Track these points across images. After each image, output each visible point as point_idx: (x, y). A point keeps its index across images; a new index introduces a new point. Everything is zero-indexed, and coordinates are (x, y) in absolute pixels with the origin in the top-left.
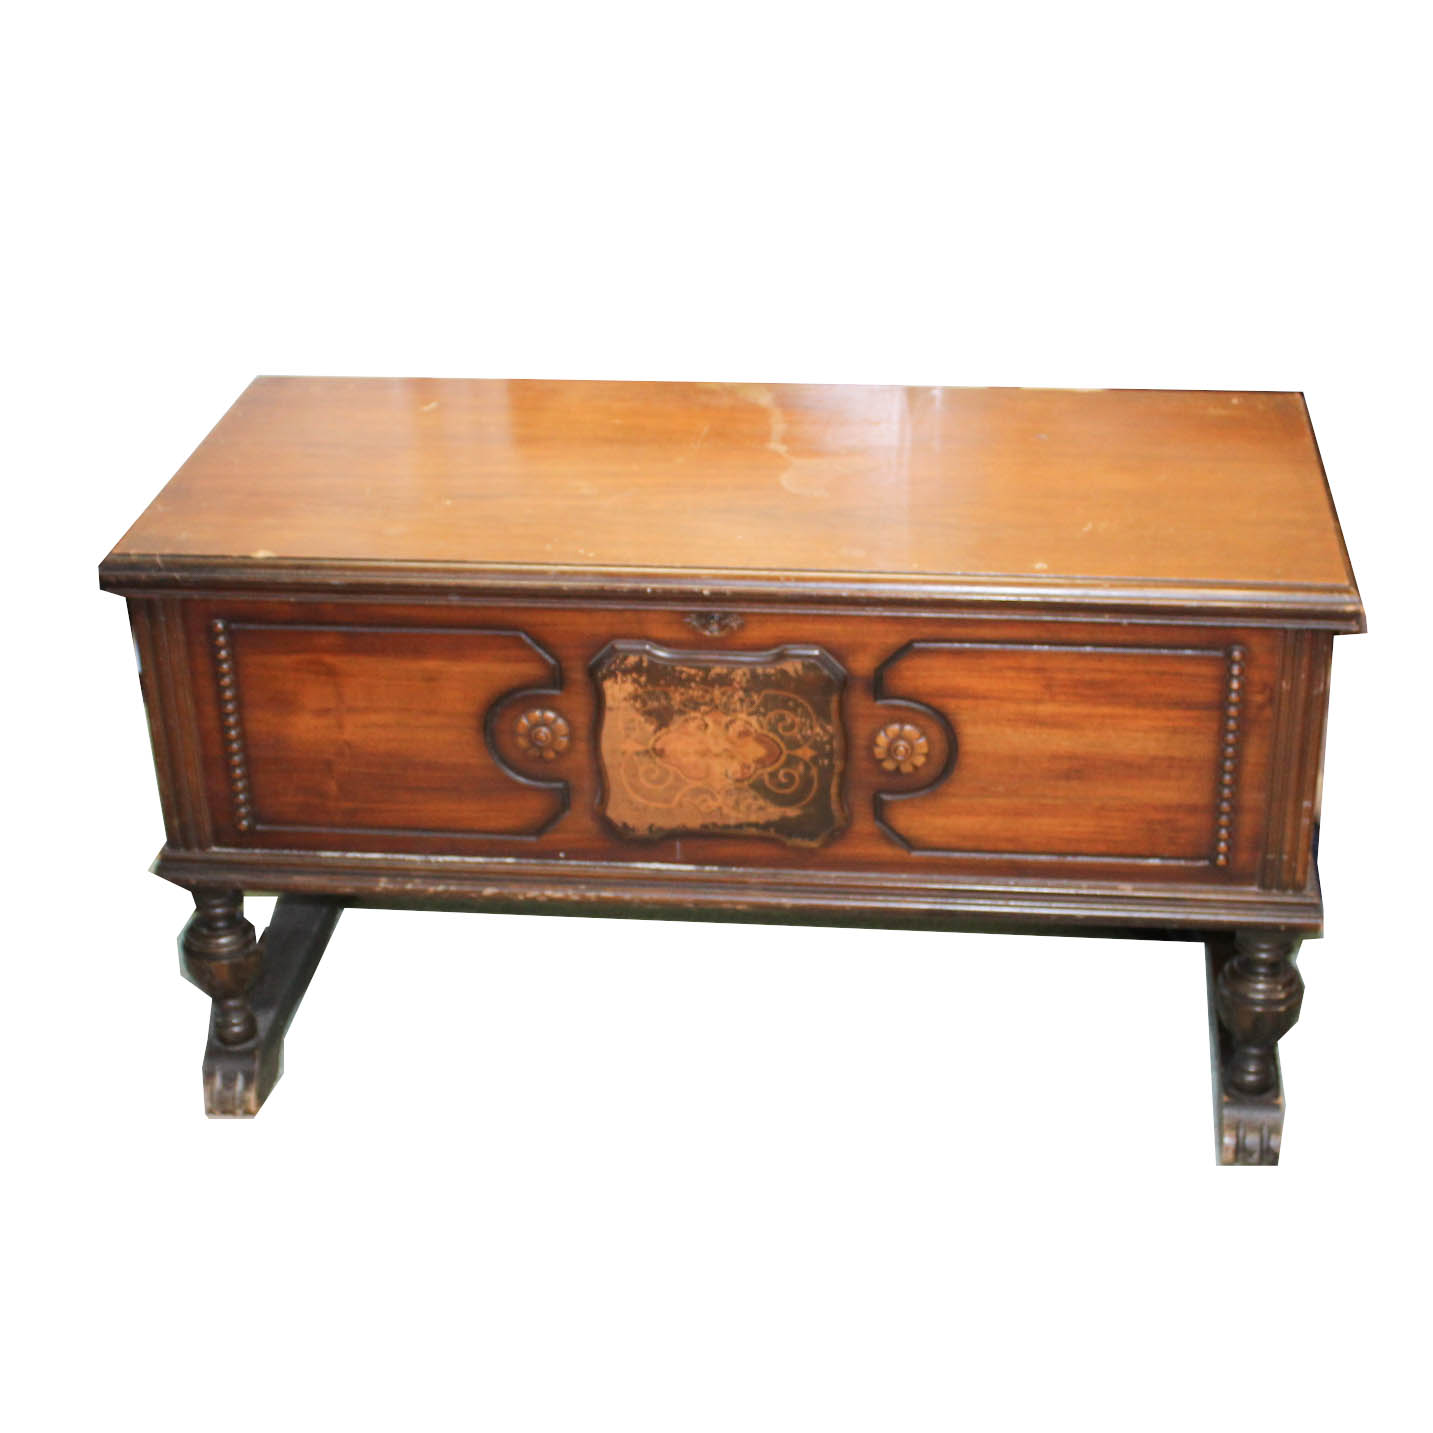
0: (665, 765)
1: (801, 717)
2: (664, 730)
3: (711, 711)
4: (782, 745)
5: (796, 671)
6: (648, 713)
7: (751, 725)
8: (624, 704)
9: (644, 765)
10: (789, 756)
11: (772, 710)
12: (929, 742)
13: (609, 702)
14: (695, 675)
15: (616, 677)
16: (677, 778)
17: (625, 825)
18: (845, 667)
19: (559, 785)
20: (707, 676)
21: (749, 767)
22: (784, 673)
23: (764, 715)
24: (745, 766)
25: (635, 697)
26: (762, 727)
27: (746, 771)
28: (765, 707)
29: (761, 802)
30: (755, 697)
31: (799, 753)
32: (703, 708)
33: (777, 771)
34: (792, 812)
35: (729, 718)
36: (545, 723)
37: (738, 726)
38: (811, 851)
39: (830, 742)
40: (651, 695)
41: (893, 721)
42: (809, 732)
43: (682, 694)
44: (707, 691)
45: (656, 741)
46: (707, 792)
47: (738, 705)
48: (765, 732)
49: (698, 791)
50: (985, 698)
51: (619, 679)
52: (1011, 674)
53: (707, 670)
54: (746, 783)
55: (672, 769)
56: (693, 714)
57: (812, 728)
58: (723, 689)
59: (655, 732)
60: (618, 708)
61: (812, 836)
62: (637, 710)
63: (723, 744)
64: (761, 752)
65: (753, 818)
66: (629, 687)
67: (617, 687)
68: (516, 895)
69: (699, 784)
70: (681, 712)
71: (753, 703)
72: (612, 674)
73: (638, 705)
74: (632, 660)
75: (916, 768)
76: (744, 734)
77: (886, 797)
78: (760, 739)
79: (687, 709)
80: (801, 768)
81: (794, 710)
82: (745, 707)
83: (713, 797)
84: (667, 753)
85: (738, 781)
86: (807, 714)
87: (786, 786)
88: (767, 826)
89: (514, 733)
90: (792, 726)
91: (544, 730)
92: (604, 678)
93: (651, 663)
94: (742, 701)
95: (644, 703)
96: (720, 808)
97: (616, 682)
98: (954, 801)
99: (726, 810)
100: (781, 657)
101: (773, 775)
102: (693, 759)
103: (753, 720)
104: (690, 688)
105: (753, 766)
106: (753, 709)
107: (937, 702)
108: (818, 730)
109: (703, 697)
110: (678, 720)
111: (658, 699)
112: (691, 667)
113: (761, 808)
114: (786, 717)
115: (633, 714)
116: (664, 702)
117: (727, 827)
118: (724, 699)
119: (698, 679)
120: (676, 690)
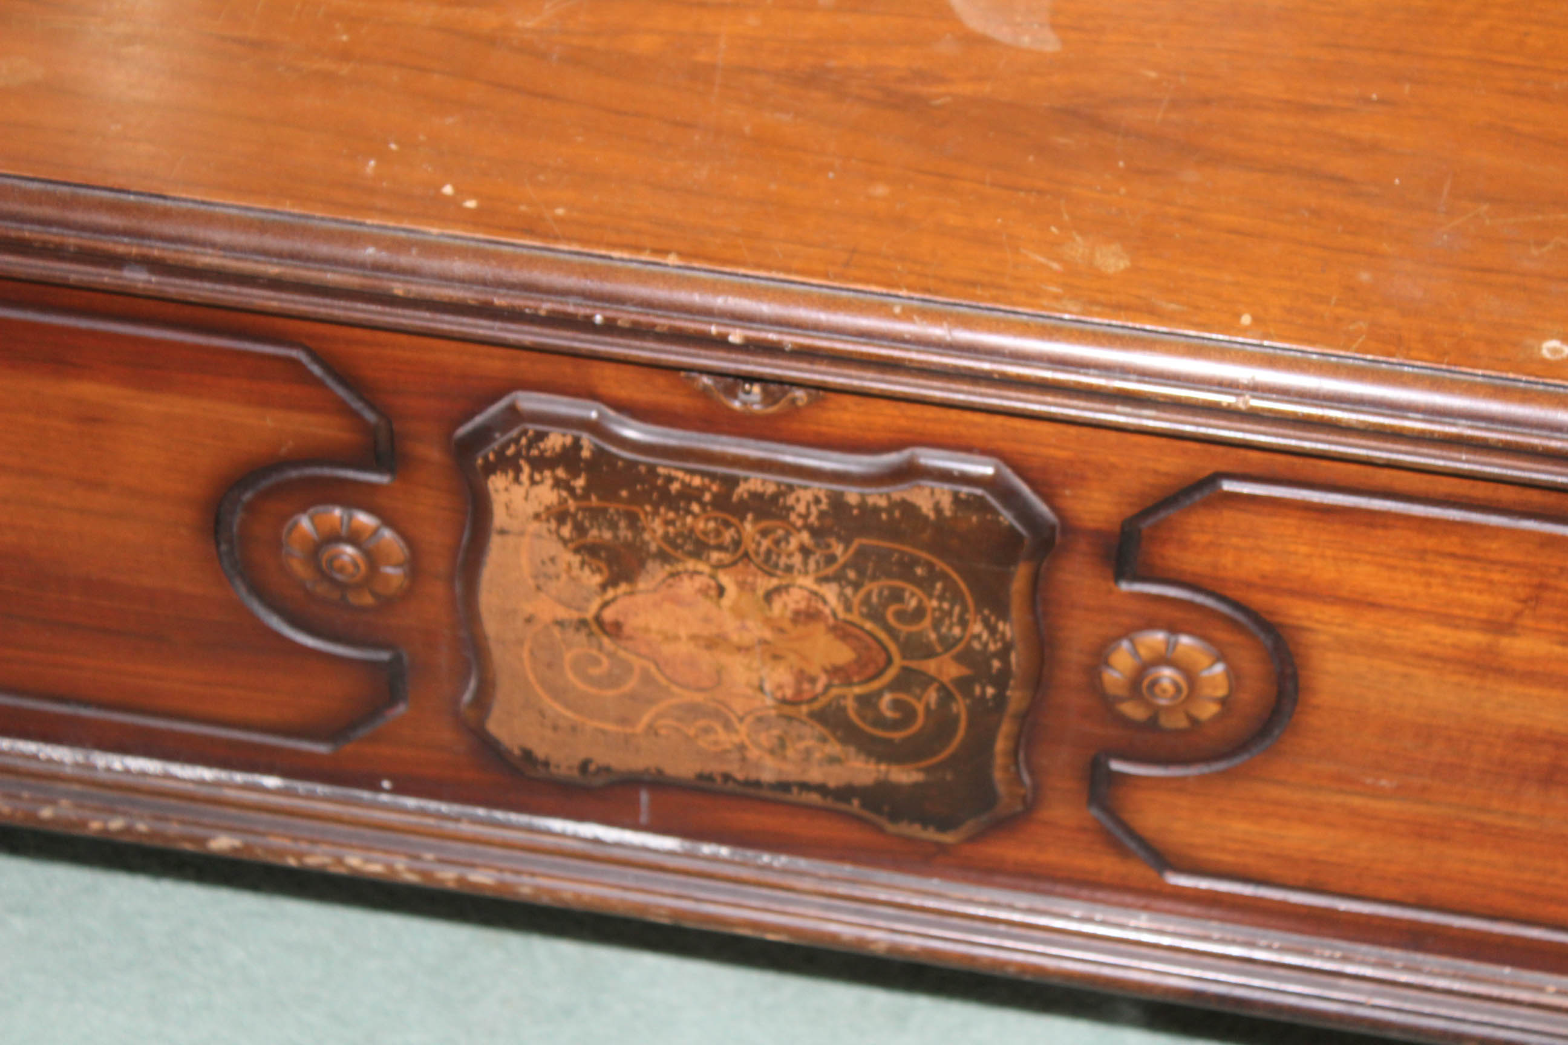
0: (622, 653)
1: (941, 598)
2: (623, 587)
3: (734, 563)
4: (893, 648)
5: (938, 509)
6: (590, 551)
7: (825, 602)
8: (534, 526)
9: (578, 646)
10: (905, 669)
11: (874, 578)
12: (1234, 675)
13: (500, 517)
14: (702, 490)
15: (518, 470)
16: (647, 679)
17: (528, 755)
18: (1054, 508)
19: (384, 656)
20: (729, 496)
21: (813, 680)
22: (909, 509)
23: (857, 586)
24: (802, 676)
25: (562, 517)
26: (848, 608)
27: (806, 686)
28: (861, 573)
29: (834, 748)
30: (838, 549)
31: (931, 666)
32: (715, 556)
33: (879, 693)
34: (904, 776)
35: (774, 582)
36: (354, 538)
37: (795, 599)
38: (942, 848)
39: (1004, 654)
40: (596, 514)
41: (1151, 624)
42: (957, 631)
43: (668, 523)
44: (727, 524)
45: (605, 605)
46: (717, 715)
47: (797, 560)
48: (854, 617)
49: (693, 710)
50: (1375, 606)
51: (524, 477)
52: (1448, 566)
53: (732, 482)
54: (804, 709)
55: (637, 663)
56: (691, 564)
57: (963, 623)
58: (764, 524)
59: (604, 587)
60: (522, 534)
61: (944, 825)
62: (565, 542)
63: (756, 630)
64: (843, 654)
65: (815, 775)
66: (547, 494)
67: (518, 492)
68: (283, 853)
69: (699, 698)
70: (663, 557)
71: (831, 559)
72: (506, 464)
73: (566, 531)
74: (556, 440)
75: (1194, 721)
76: (807, 616)
77: (1116, 766)
78: (842, 631)
79: (679, 554)
80: (932, 696)
81: (925, 584)
82: (812, 565)
83: (728, 726)
84: (627, 630)
85: (784, 701)
86: (957, 597)
87: (895, 725)
88: (845, 793)
89: (277, 544)
90: (919, 613)
91: (349, 550)
92: (490, 469)
93: (599, 453)
94: (805, 551)
95: (580, 530)
96: (742, 748)
97: (517, 480)
98: (1274, 792)
99: (753, 753)
100: (910, 473)
101: (867, 702)
102: (685, 648)
103: (830, 592)
104: (688, 512)
105: (823, 680)
106: (830, 570)
107: (1259, 599)
108: (977, 628)
109: (718, 533)
110: (656, 572)
111: (613, 526)
112: (692, 472)
113: (833, 760)
114: (907, 595)
115: (554, 548)
116: (625, 532)
117: (757, 784)
118: (766, 543)
119: (707, 497)
120: (656, 513)
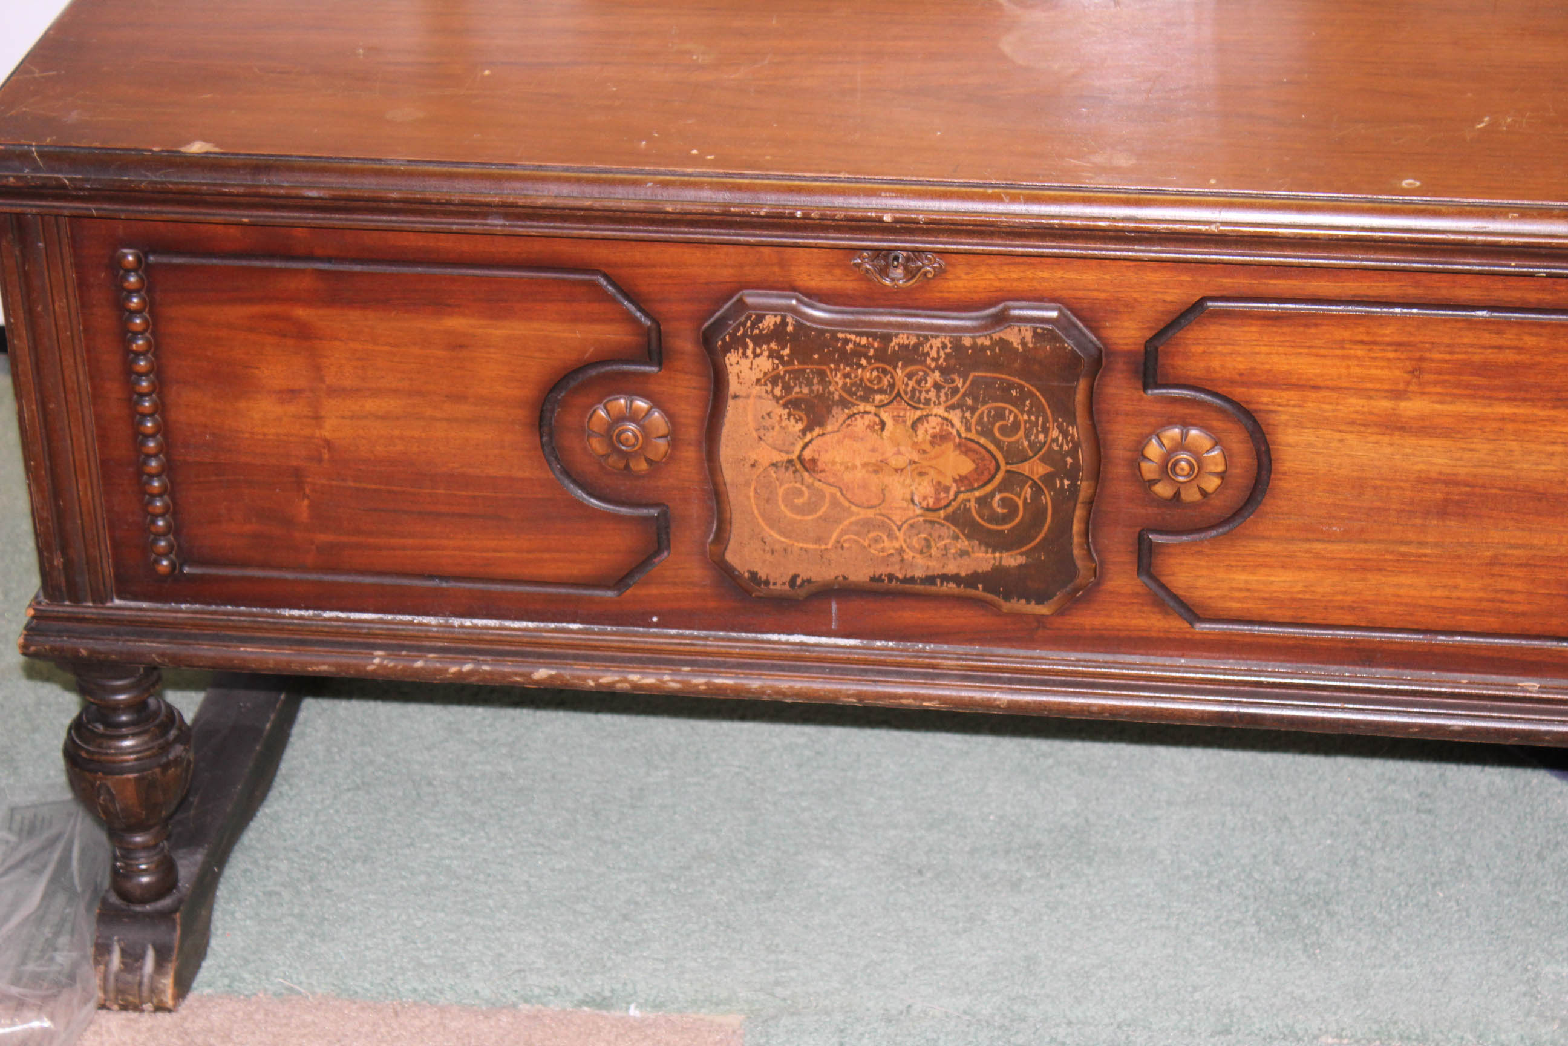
0: (817, 484)
1: (1029, 413)
2: (817, 431)
3: (891, 402)
4: (999, 456)
5: (1023, 343)
6: (793, 405)
7: (953, 426)
8: (757, 390)
9: (786, 482)
10: (1008, 471)
11: (984, 402)
12: (1227, 455)
13: (734, 387)
14: (867, 347)
15: (746, 347)
16: (835, 503)
17: (754, 575)
18: (1099, 338)
19: (654, 512)
20: (884, 349)
21: (947, 489)
22: (1004, 344)
23: (973, 410)
24: (940, 488)
25: (774, 380)
26: (968, 429)
27: (942, 495)
28: (975, 399)
29: (963, 543)
30: (959, 382)
31: (1025, 468)
32: (878, 397)
33: (992, 494)
34: (1012, 560)
35: (918, 413)
36: (633, 416)
37: (932, 425)
38: (1040, 619)
39: (1073, 453)
40: (797, 374)
41: (1170, 423)
42: (1041, 437)
43: (846, 376)
44: (885, 372)
45: (803, 448)
46: (882, 526)
47: (932, 394)
48: (973, 435)
49: (867, 525)
50: (1316, 388)
51: (749, 352)
52: (1360, 351)
53: (887, 338)
54: (942, 513)
55: (828, 490)
56: (862, 407)
57: (1045, 431)
58: (909, 369)
59: (804, 432)
60: (748, 397)
61: (1041, 598)
62: (777, 399)
63: (910, 454)
64: (966, 466)
65: (952, 568)
66: (765, 364)
67: (745, 363)
68: (585, 679)
69: (870, 513)
70: (844, 403)
71: (955, 391)
72: (738, 343)
73: (778, 391)
74: (770, 321)
75: (1204, 493)
76: (941, 438)
77: (1154, 538)
78: (965, 447)
79: (853, 400)
80: (1028, 492)
81: (1018, 402)
82: (943, 398)
83: (891, 535)
84: (820, 465)
85: (928, 509)
86: (1040, 410)
87: (1004, 519)
88: (972, 580)
89: (584, 432)
90: (1016, 426)
91: (631, 426)
92: (727, 349)
93: (798, 326)
94: (937, 387)
95: (787, 388)
96: (901, 551)
97: (744, 355)
98: (1263, 547)
99: (909, 555)
100: (1001, 319)
101: (983, 502)
102: (860, 474)
103: (955, 417)
104: (860, 366)
105: (954, 488)
106: (955, 400)
107: (1239, 393)
108: (1055, 433)
109: (880, 380)
110: (839, 415)
111: (809, 383)
112: (860, 334)
113: (963, 553)
114: (1007, 412)
115: (769, 405)
116: (817, 387)
117: (912, 580)
118: (911, 383)
119: (871, 352)
120: (837, 369)
